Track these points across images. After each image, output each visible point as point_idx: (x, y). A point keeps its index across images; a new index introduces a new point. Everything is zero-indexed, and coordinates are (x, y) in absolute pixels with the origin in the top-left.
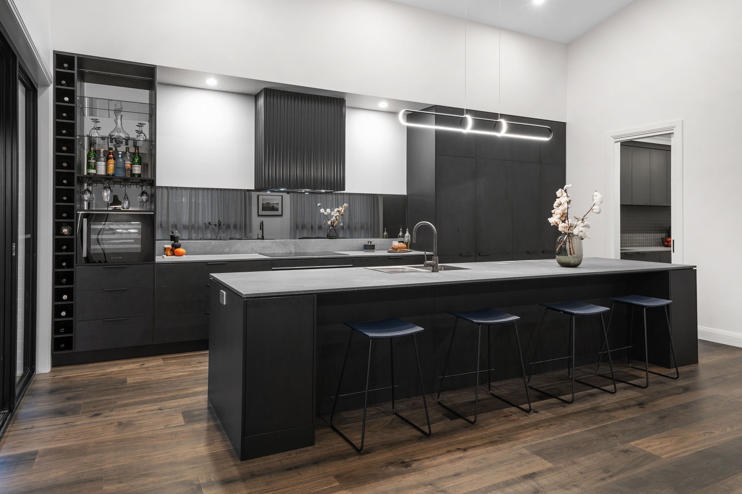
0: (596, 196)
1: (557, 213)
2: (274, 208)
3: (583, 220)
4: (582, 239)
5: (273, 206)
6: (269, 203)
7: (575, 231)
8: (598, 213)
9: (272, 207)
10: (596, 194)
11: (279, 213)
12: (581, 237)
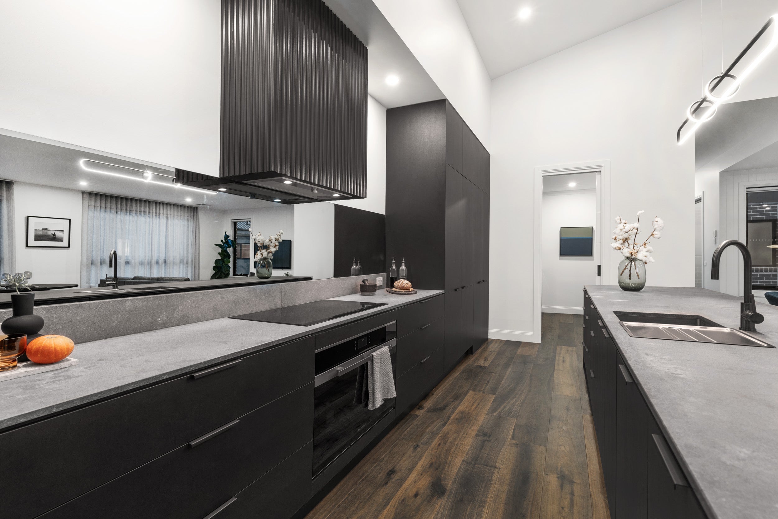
0: (657, 221)
1: (619, 238)
2: (55, 237)
3: (645, 244)
4: (646, 263)
5: (54, 235)
6: (46, 229)
7: (640, 256)
8: (659, 238)
9: (52, 235)
10: (657, 219)
11: (65, 243)
12: (645, 261)
